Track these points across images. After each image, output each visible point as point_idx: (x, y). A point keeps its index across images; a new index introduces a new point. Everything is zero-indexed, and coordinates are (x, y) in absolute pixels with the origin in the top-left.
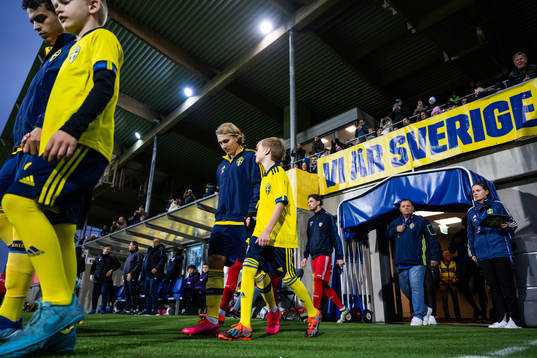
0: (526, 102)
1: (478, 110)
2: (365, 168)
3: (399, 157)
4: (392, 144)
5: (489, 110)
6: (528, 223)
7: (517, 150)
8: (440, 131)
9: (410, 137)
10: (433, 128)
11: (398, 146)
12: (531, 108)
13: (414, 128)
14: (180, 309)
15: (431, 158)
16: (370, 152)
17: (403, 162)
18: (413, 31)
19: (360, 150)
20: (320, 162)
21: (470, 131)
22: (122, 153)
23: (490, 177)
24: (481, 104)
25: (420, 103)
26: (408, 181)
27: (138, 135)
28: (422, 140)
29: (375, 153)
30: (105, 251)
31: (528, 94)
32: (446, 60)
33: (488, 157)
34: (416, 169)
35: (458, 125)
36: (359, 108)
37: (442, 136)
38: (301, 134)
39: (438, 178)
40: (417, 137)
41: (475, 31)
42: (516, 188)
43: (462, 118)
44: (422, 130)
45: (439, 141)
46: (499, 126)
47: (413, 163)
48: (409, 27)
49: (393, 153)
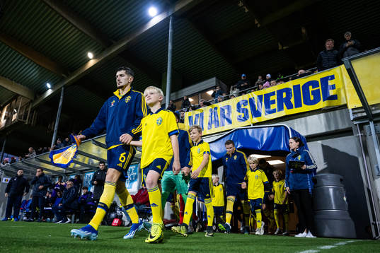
0: (330, 83)
1: (299, 85)
2: (218, 121)
3: (243, 115)
4: (239, 105)
5: (306, 86)
6: (326, 166)
7: (322, 115)
8: (272, 98)
9: (251, 101)
10: (268, 96)
11: (243, 107)
12: (333, 87)
13: (254, 95)
14: (75, 219)
15: (265, 117)
16: (223, 110)
17: (245, 119)
18: (259, 26)
19: (216, 108)
20: (187, 115)
21: (292, 100)
22: (36, 98)
23: (303, 133)
24: (301, 82)
25: (260, 77)
26: (247, 132)
27: (49, 85)
28: (260, 104)
29: (226, 111)
30: (19, 173)
31: (332, 77)
32: (280, 48)
33: (303, 119)
34: (254, 124)
35: (284, 95)
36: (217, 78)
37: (273, 102)
38: (174, 94)
39: (268, 132)
40: (256, 101)
41: (301, 29)
42: (320, 142)
43: (287, 90)
44: (260, 97)
45: (271, 105)
46: (312, 98)
47: (252, 120)
48: (256, 22)
49: (239, 112)
